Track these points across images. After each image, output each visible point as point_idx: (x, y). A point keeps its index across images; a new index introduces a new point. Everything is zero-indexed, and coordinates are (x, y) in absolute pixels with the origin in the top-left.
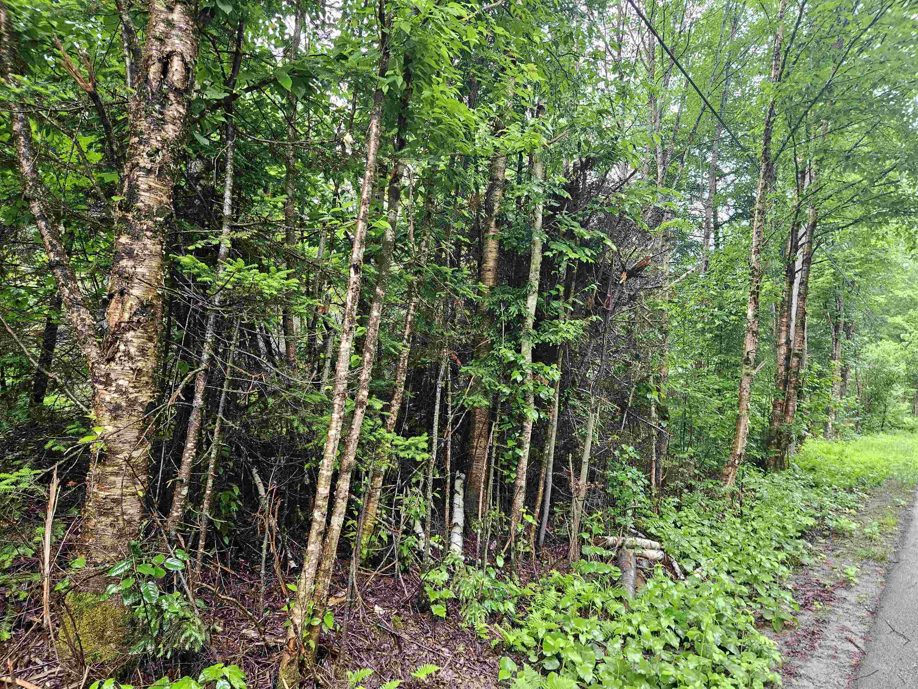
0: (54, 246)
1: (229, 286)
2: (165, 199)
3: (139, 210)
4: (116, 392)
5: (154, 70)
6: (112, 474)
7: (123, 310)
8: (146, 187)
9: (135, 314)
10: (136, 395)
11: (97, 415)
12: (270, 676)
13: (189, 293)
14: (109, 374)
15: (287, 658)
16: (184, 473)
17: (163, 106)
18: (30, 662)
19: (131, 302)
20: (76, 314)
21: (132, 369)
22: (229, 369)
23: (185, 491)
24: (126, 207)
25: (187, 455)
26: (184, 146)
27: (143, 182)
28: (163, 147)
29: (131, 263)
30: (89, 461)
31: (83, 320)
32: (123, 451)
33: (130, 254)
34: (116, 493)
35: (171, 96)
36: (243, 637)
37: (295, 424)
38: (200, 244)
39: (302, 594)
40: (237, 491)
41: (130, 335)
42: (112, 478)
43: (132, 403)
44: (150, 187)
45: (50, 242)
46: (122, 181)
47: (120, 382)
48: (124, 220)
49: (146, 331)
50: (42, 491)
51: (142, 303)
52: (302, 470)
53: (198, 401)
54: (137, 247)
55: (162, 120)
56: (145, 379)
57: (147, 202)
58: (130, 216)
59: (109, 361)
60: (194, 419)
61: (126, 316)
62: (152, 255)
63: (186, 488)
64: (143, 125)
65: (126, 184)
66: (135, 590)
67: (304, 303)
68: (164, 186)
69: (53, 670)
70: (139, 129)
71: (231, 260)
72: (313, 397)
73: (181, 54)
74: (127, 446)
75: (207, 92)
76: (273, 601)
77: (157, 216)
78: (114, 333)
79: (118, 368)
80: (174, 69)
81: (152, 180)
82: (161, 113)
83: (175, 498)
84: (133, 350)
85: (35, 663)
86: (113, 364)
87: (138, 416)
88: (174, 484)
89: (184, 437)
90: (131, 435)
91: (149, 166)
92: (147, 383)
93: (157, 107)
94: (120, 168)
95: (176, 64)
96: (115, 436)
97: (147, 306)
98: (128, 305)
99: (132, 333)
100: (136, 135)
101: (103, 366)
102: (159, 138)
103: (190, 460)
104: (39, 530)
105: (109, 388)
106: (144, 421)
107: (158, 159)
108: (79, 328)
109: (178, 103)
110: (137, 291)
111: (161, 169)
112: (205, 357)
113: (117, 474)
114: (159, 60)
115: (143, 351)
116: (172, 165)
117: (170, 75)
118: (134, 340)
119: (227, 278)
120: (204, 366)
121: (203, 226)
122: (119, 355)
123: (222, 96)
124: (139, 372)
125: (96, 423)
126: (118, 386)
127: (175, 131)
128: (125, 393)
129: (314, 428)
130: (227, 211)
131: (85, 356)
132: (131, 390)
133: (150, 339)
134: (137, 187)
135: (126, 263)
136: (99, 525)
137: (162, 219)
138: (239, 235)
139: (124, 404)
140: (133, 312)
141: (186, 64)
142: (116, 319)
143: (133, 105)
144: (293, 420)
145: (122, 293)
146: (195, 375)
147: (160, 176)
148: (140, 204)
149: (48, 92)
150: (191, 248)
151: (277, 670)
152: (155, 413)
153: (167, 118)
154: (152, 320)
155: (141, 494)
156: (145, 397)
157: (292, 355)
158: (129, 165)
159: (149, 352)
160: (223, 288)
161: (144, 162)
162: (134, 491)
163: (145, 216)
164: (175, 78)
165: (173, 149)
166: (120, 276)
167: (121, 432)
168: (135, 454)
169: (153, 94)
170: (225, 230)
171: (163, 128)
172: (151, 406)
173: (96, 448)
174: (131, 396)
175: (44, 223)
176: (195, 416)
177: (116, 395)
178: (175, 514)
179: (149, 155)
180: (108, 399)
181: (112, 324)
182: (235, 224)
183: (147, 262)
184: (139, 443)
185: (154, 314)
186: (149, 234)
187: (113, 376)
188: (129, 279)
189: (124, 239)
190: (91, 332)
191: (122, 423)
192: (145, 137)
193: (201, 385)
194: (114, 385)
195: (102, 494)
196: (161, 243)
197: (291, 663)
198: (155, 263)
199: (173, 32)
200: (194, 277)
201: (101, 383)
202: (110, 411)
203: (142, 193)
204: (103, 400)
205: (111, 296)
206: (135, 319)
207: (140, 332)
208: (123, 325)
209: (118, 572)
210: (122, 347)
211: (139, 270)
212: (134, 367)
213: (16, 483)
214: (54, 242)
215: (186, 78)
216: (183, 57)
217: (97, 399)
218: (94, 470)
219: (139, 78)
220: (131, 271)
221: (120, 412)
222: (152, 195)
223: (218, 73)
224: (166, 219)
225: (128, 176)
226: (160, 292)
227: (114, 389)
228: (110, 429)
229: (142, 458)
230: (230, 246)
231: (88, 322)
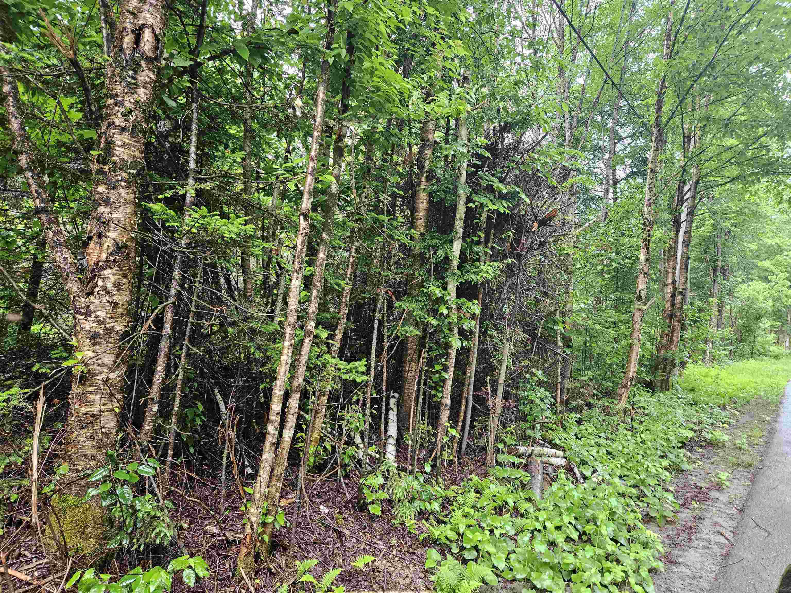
0: (39, 194)
1: (194, 231)
2: (137, 154)
3: (114, 163)
4: (94, 321)
5: (128, 40)
6: (91, 393)
7: (101, 251)
8: (120, 143)
9: (112, 254)
10: (113, 324)
11: (78, 342)
12: (230, 566)
13: (160, 236)
14: (88, 307)
15: (244, 550)
16: (155, 392)
17: (136, 72)
18: (20, 555)
19: (108, 244)
20: (59, 254)
21: (109, 302)
22: (194, 303)
23: (155, 408)
24: (103, 160)
25: (157, 376)
26: (155, 108)
27: (118, 139)
28: (136, 108)
29: (107, 210)
30: (71, 382)
31: (65, 259)
32: (101, 373)
33: (107, 202)
34: (95, 409)
35: (143, 63)
36: (206, 533)
37: (252, 350)
38: (168, 194)
39: (258, 496)
40: (201, 407)
41: (107, 272)
42: (92, 397)
43: (109, 331)
44: (124, 143)
45: (36, 191)
46: (100, 137)
47: (99, 313)
48: (101, 171)
49: (121, 269)
50: (30, 407)
51: (117, 244)
52: (257, 390)
53: (167, 330)
54: (113, 196)
55: (134, 84)
56: (121, 310)
57: (122, 157)
58: (106, 168)
59: (88, 294)
60: (164, 345)
61: (104, 256)
62: (126, 203)
63: (157, 405)
64: (118, 89)
65: (103, 140)
66: (113, 492)
67: (260, 246)
68: (137, 142)
69: (40, 562)
70: (114, 92)
71: (196, 208)
72: (267, 327)
73: (152, 26)
74: (105, 369)
75: (174, 60)
76: (232, 502)
77: (131, 168)
78: (93, 271)
79: (97, 301)
80: (145, 40)
81: (126, 138)
82: (134, 78)
83: (147, 414)
84: (109, 286)
85: (25, 556)
86: (92, 297)
87: (114, 343)
88: (146, 401)
89: (154, 361)
90: (109, 359)
91: (123, 124)
92: (122, 314)
93: (130, 73)
94: (98, 126)
95: (147, 35)
96: (94, 360)
97: (122, 247)
98: (106, 246)
99: (108, 271)
100: (112, 97)
101: (83, 299)
102: (132, 100)
103: (160, 381)
104: (28, 441)
105: (89, 319)
106: (120, 347)
107: (132, 118)
108: (62, 266)
109: (149, 69)
110: (112, 234)
111: (134, 127)
112: (173, 292)
113: (96, 393)
114: (133, 32)
115: (118, 287)
116: (143, 124)
117: (142, 45)
118: (110, 277)
119: (193, 223)
120: (172, 300)
121: (171, 178)
122: (97, 289)
123: (188, 64)
124: (115, 304)
125: (78, 349)
126: (96, 316)
127: (147, 94)
128: (103, 323)
129: (268, 354)
130: (192, 165)
131: (67, 290)
132: (108, 320)
133: (125, 276)
134: (113, 143)
135: (102, 209)
136: (80, 437)
137: (135, 172)
138: (203, 186)
139: (102, 332)
140: (109, 252)
141: (156, 35)
142: (95, 258)
143: (109, 70)
144: (250, 347)
145: (100, 236)
146: (164, 308)
147: (133, 134)
148: (115, 158)
149: (33, 58)
150: (160, 197)
151: (236, 560)
152: (129, 341)
153: (139, 83)
154: (126, 259)
155: (117, 410)
156: (120, 326)
157: (249, 291)
158: (105, 123)
159: (124, 288)
160: (188, 232)
161: (119, 121)
162: (111, 407)
163: (120, 169)
164: (146, 48)
165: (144, 110)
166: (98, 220)
167: (99, 357)
168: (112, 376)
169: (127, 61)
170: (191, 181)
171: (136, 92)
172: (126, 334)
173: (77, 371)
174: (108, 326)
175: (30, 174)
176: (164, 343)
177: (94, 325)
178: (147, 428)
179: (123, 115)
180: (88, 328)
181: (91, 262)
182: (200, 176)
183: (122, 209)
184: (115, 366)
185: (128, 254)
186: (123, 184)
187: (92, 308)
188: (106, 223)
189: (101, 189)
190: (73, 270)
191: (100, 349)
192: (120, 99)
193: (169, 316)
194: (93, 315)
195: (83, 410)
196: (134, 193)
197: (248, 554)
198: (129, 209)
199: (145, 7)
200: (163, 223)
201: (81, 314)
202: (90, 339)
203: (117, 148)
204: (83, 329)
205: (90, 238)
206: (112, 258)
207: (115, 270)
208: (100, 263)
209: (97, 478)
210: (100, 283)
211: (114, 216)
212: (110, 300)
213: (7, 401)
214: (40, 190)
215: (156, 48)
216: (153, 29)
217: (78, 328)
218: (76, 389)
219: (115, 47)
220: (108, 216)
221: (98, 339)
222: (126, 151)
223: (184, 43)
224: (138, 172)
225: (105, 133)
226: (133, 235)
227: (92, 319)
228: (90, 354)
229: (118, 379)
230: (194, 195)
231: (69, 261)
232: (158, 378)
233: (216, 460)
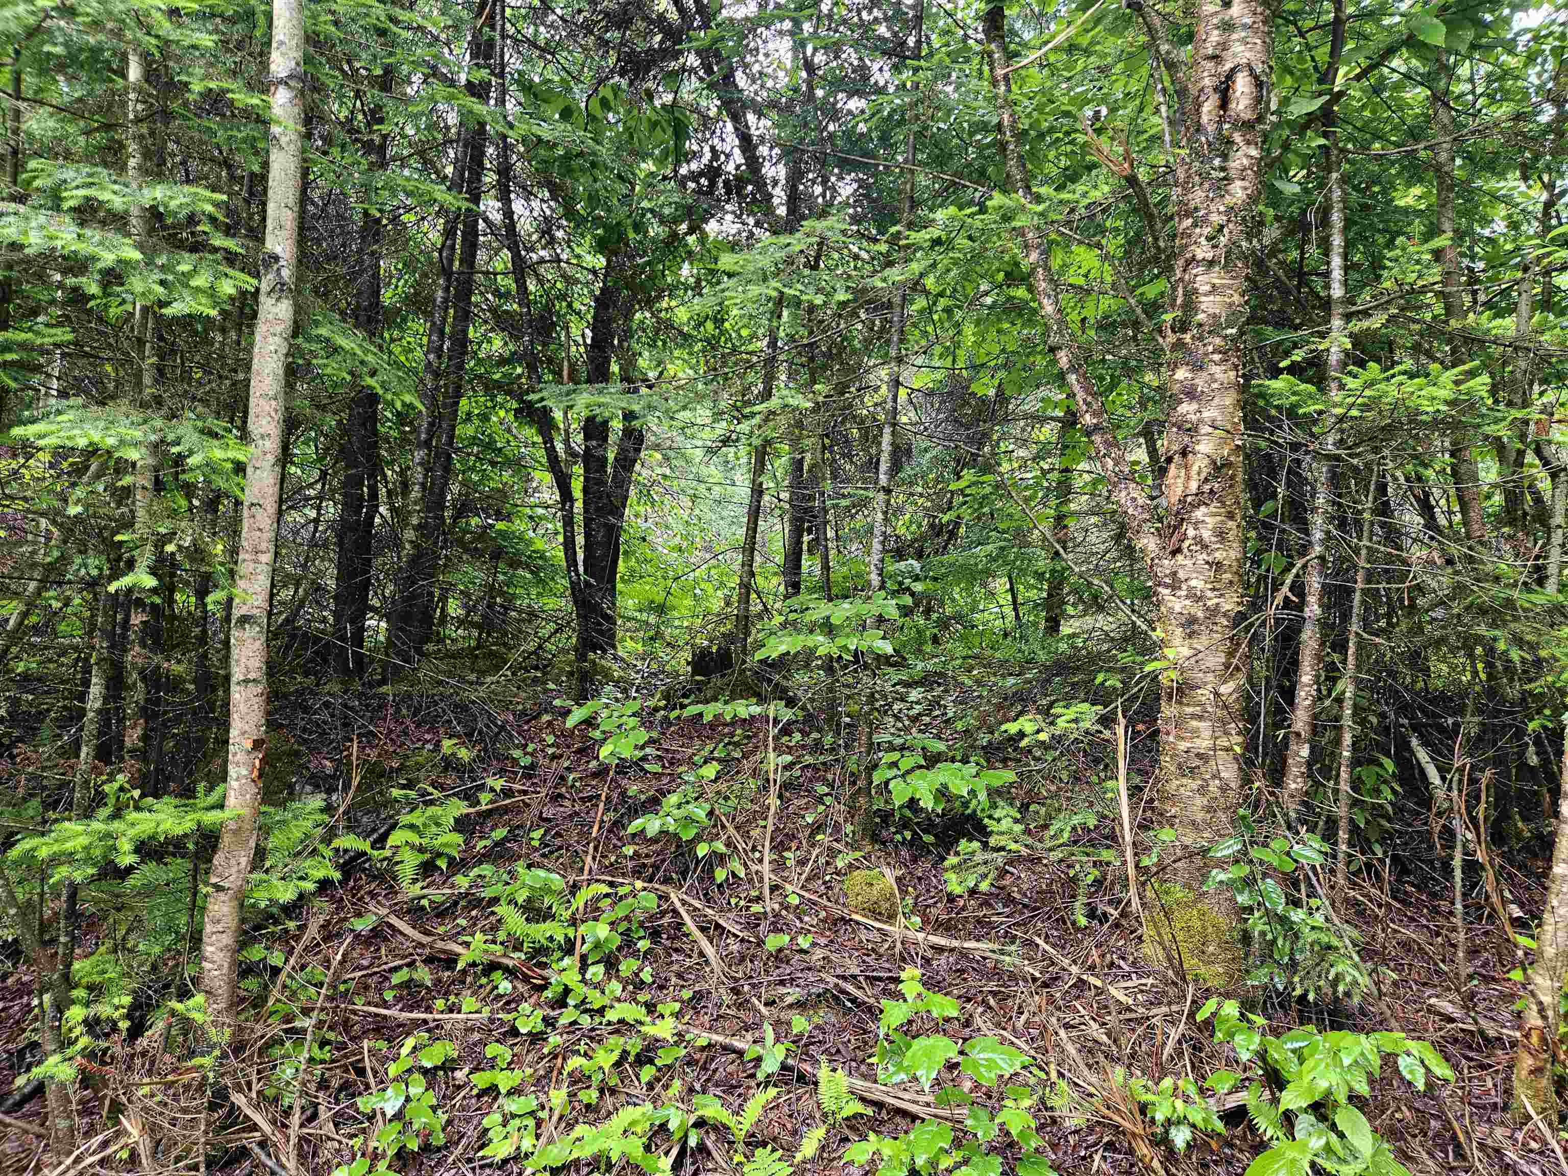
0: (1088, 404)
1: (1354, 413)
2: (1236, 298)
3: (1200, 325)
4: (1187, 597)
5: (1209, 107)
6: (1194, 716)
7: (1188, 478)
8: (1208, 288)
9: (1206, 480)
10: (1216, 601)
11: (1166, 632)
12: (1495, 1085)
13: (1285, 436)
14: (1174, 574)
15: (1527, 1062)
16: (1300, 720)
17: (1225, 157)
18: (1112, 963)
19: (1199, 464)
20: (1123, 494)
21: (1207, 563)
22: (1364, 552)
23: (1305, 751)
24: (1182, 326)
25: (1303, 694)
26: (1261, 207)
27: (1203, 281)
28: (1229, 221)
29: (1194, 406)
30: (1158, 698)
31: (1134, 500)
32: (1206, 684)
33: (1191, 394)
34: (1203, 744)
35: (1237, 137)
36: (1431, 1010)
37: (1501, 646)
38: (1298, 356)
40: (1390, 765)
41: (1200, 513)
42: (1195, 723)
43: (1214, 612)
44: (1214, 286)
45: (1084, 400)
46: (1174, 289)
47: (1193, 583)
48: (1179, 345)
49: (1223, 504)
50: (1107, 734)
51: (1214, 462)
52: (1520, 733)
53: (1313, 609)
54: (1200, 383)
55: (1225, 178)
56: (1228, 576)
57: (1211, 311)
58: (1187, 338)
59: (1174, 553)
60: (1309, 637)
61: (1193, 486)
62: (1224, 388)
63: (1307, 746)
64: (1198, 196)
65: (1180, 291)
66: (1249, 882)
67: (1504, 419)
68: (1233, 278)
69: (1143, 981)
70: (1192, 205)
71: (1355, 369)
72: (1533, 597)
73: (1249, 65)
74: (1210, 677)
75: (1291, 108)
76: (1482, 966)
77: (1227, 327)
78: (1178, 513)
79: (1189, 563)
80: (1238, 94)
81: (1216, 277)
82: (1223, 169)
83: (1290, 761)
84: (1206, 534)
85: (1120, 967)
86: (1179, 557)
87: (1223, 633)
88: (1286, 737)
89: (1295, 663)
90: (1216, 660)
91: (1209, 256)
92: (1231, 582)
93: (1217, 162)
94: (1170, 269)
95: (1242, 85)
96: (1193, 660)
97: (1223, 465)
98: (1195, 468)
99: (1203, 509)
100: (1188, 214)
101: (1166, 562)
102: (1222, 209)
103: (1307, 702)
104: (1110, 784)
105: (1179, 593)
106: (1231, 639)
107: (1223, 240)
108: (1130, 511)
109: (1248, 143)
110: (1205, 447)
111: (1228, 253)
112: (1318, 535)
113: (1200, 718)
114: (1215, 90)
115: (1221, 535)
116: (1244, 244)
117: (1233, 105)
118: (1207, 519)
119: (1350, 400)
120: (1318, 549)
121: (1296, 328)
122: (1187, 543)
123: (1316, 105)
124: (1218, 566)
125: (1163, 644)
126: (1190, 589)
127: (1246, 189)
128: (1200, 599)
129: (1543, 653)
130: (1337, 292)
131: (1142, 551)
132: (1209, 594)
133: (1231, 516)
134: (1195, 291)
135: (1186, 408)
136: (1182, 789)
137: (1234, 331)
138: (1365, 324)
139: (1200, 614)
140: (1202, 477)
141: (1256, 78)
142: (1179, 491)
143: (1181, 174)
144: (1495, 639)
145: (1184, 453)
146: (1305, 566)
147: (1228, 266)
148: (1201, 317)
149: (1077, 196)
150: (1282, 365)
151: (1508, 1079)
152: (1247, 629)
153: (1233, 173)
154: (1231, 486)
155: (1238, 749)
156: (1230, 604)
157: (1476, 527)
158: (1181, 262)
159: (1231, 536)
160: (1341, 419)
161: (1203, 252)
162: (1227, 744)
163: (1210, 332)
164: (1241, 107)
165: (1244, 219)
166: (1179, 428)
167: (1200, 656)
168: (1225, 689)
169: (1209, 144)
170: (1337, 323)
171: (1227, 192)
172: (1241, 617)
173: (1169, 678)
174: (1209, 603)
175: (1074, 377)
176: (1309, 633)
177: (1188, 602)
178: (1293, 786)
179: (1209, 239)
180: (1178, 609)
181: (1174, 499)
182: (1354, 308)
183: (1216, 401)
184: (1228, 671)
185: (1232, 478)
186: (1216, 357)
187: (1181, 575)
188: (1192, 430)
189: (1182, 374)
190: (1146, 516)
191: (1201, 643)
192: (1201, 214)
193: (1314, 582)
194: (1184, 587)
195: (1183, 745)
196: (1236, 367)
197: (1537, 1071)
198: (1229, 399)
199: (1235, 36)
200: (1291, 412)
201: (1166, 586)
202: (1182, 625)
203: (1203, 299)
204: (1171, 610)
205: (1169, 460)
206: (1207, 488)
207: (1214, 507)
208: (1189, 499)
209: (1226, 853)
210: (1191, 533)
211: (1206, 414)
212: (1210, 559)
213: (1076, 721)
214: (1089, 399)
215: (1258, 100)
216: (1251, 69)
217: (1163, 609)
218: (1168, 710)
219: (1188, 129)
220: (1194, 418)
221: (1196, 627)
222: (1218, 298)
223: (1307, 69)
224: (1240, 329)
225: (1181, 280)
226: (1240, 443)
227: (1184, 593)
228: (1186, 652)
229: (1234, 696)
230: (1350, 346)
231: (1140, 502)
232: (1305, 694)
233: (1433, 879)
